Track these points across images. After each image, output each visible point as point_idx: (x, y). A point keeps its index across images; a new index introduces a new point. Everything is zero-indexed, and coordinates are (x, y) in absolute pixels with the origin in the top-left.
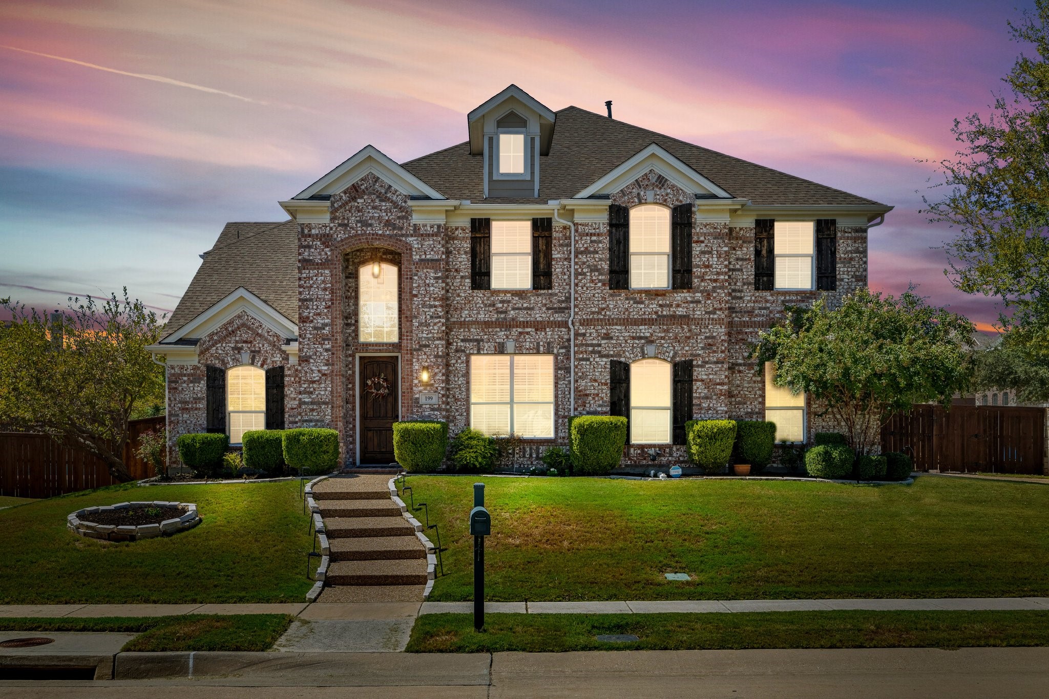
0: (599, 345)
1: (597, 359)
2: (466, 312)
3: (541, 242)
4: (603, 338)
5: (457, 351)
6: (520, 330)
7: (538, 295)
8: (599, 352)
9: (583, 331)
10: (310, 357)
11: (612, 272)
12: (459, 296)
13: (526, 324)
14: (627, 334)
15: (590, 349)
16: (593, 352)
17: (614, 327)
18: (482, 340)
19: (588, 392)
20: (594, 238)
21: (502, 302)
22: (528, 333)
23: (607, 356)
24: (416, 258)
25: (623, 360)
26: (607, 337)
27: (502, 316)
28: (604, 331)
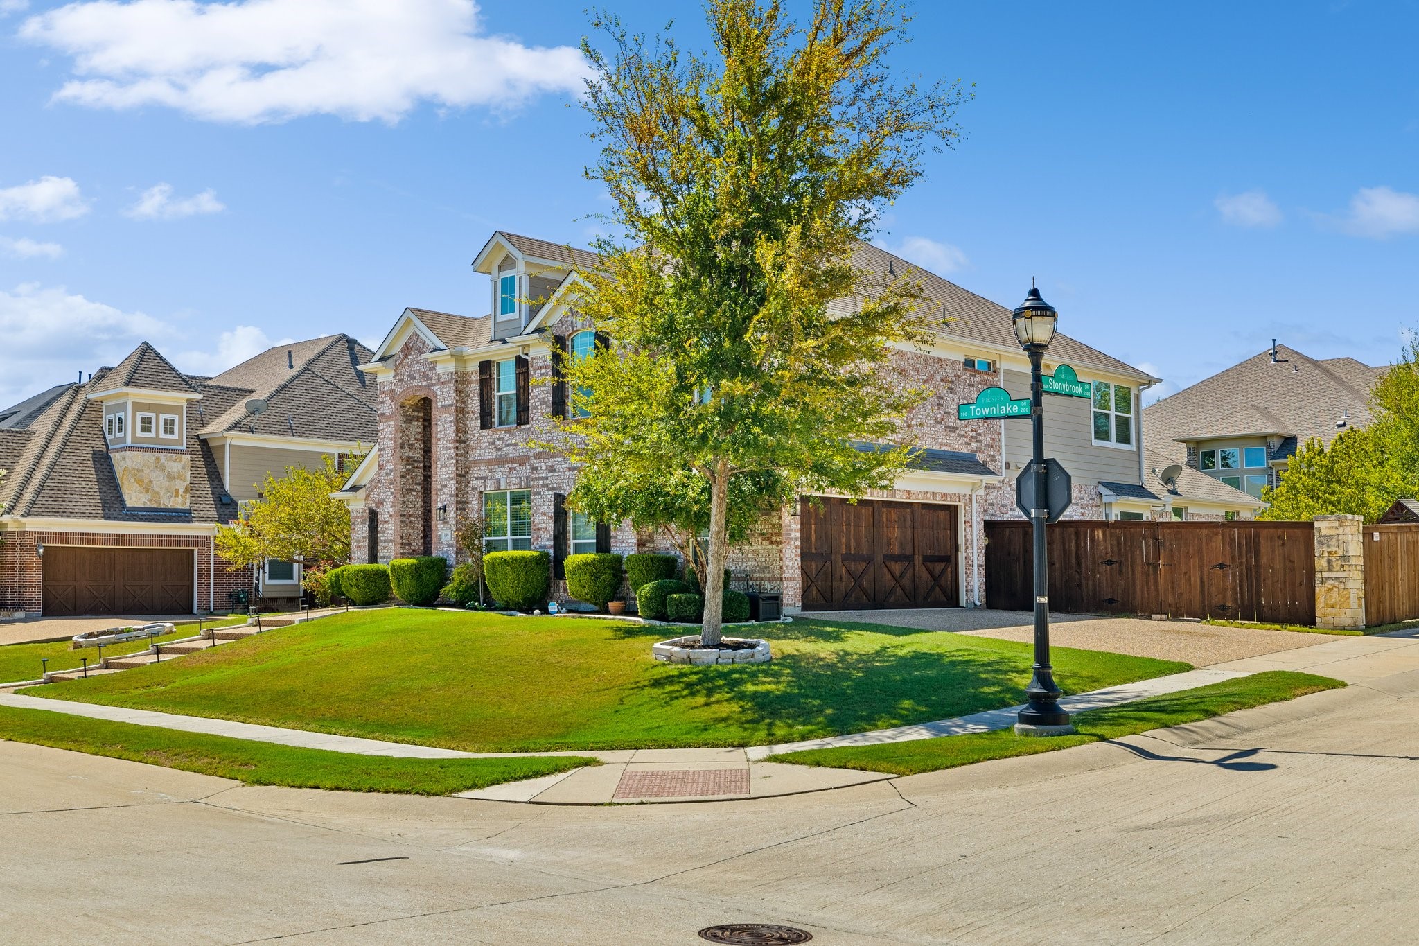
0: (547, 478)
1: (546, 493)
2: (478, 451)
3: (521, 377)
4: (550, 471)
5: (473, 489)
6: (510, 466)
7: (520, 431)
8: (547, 485)
9: (537, 465)
10: (384, 500)
11: (554, 403)
12: (474, 436)
13: (513, 460)
14: (565, 466)
15: (541, 482)
16: (543, 486)
17: (556, 459)
18: (487, 478)
19: (540, 526)
20: (543, 371)
21: (499, 439)
22: (515, 469)
23: (552, 489)
24: (439, 404)
25: (562, 492)
26: (552, 470)
27: (499, 453)
28: (550, 464)
